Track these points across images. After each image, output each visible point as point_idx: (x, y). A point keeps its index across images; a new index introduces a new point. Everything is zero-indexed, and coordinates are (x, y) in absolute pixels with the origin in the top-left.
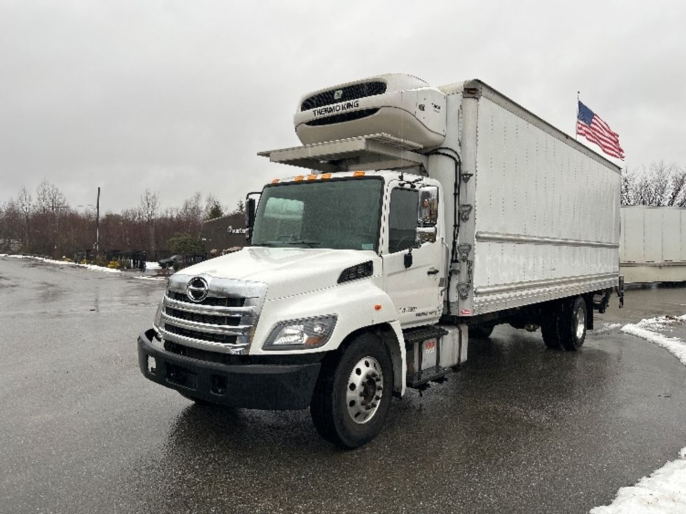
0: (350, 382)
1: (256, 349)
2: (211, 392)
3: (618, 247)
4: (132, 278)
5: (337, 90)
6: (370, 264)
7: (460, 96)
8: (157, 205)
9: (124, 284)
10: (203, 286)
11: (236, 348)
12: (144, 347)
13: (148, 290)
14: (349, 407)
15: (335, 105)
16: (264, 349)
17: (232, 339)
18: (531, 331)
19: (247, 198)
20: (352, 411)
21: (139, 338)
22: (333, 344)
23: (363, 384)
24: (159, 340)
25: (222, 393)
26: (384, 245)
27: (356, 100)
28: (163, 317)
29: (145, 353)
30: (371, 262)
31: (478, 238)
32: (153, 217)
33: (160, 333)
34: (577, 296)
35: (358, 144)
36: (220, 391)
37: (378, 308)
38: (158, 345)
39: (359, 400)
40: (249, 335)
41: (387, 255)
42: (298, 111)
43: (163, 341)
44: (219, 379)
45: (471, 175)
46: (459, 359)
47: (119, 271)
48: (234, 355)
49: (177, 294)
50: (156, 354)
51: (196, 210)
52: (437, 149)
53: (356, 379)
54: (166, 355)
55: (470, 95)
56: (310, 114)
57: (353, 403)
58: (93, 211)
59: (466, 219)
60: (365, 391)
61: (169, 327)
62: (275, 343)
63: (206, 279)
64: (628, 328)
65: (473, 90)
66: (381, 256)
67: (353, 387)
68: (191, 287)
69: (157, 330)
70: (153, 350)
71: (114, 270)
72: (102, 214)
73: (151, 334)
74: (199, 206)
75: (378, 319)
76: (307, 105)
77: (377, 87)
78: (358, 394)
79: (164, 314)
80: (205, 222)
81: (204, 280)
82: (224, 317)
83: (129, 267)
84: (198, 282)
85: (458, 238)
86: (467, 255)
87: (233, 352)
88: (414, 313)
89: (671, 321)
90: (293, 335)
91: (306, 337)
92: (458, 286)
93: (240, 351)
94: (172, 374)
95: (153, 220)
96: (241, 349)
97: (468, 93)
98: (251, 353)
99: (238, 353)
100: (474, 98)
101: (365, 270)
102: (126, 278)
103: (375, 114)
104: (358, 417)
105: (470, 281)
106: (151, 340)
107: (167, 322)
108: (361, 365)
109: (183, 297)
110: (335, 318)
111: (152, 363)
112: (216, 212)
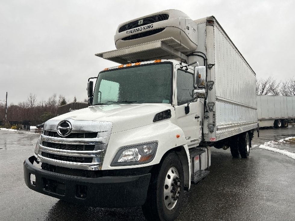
0: (165, 184)
1: (107, 166)
2: (76, 197)
3: (257, 109)
4: (23, 133)
5: (140, 20)
6: (169, 112)
7: (204, 25)
8: (35, 100)
9: (19, 136)
10: (68, 126)
11: (91, 165)
12: (28, 168)
13: (31, 138)
14: (165, 200)
15: (139, 27)
16: (111, 165)
17: (90, 160)
18: (225, 149)
19: (89, 81)
20: (166, 202)
21: (25, 162)
22: (156, 160)
23: (172, 185)
24: (38, 162)
25: (83, 197)
26: (175, 101)
27: (152, 24)
28: (40, 148)
29: (28, 172)
30: (170, 110)
31: (217, 99)
32: (33, 106)
33: (38, 158)
34: (246, 132)
35: (157, 44)
36: (82, 196)
37: (178, 137)
38: (38, 166)
39: (171, 195)
40: (101, 157)
41: (177, 107)
42: (116, 33)
43: (41, 164)
44: (81, 188)
45: (213, 65)
46: (208, 165)
47: (16, 130)
48: (90, 171)
49: (50, 132)
50: (36, 172)
51: (54, 102)
52: (193, 53)
53: (169, 182)
54: (43, 172)
55: (209, 24)
56: (125, 34)
57: (167, 197)
58: (4, 103)
59: (211, 88)
60: (174, 189)
61: (44, 154)
62: (119, 161)
63: (70, 121)
64: (261, 146)
65: (211, 21)
66: (174, 107)
67: (167, 187)
68: (60, 127)
69: (36, 156)
70: (33, 169)
71: (14, 130)
72: (9, 105)
73: (32, 159)
74: (56, 100)
75: (178, 143)
76: (122, 29)
77: (164, 16)
78: (170, 191)
79: (41, 146)
80: (59, 107)
81: (69, 122)
82: (83, 145)
83: (21, 129)
84: (64, 124)
85: (207, 99)
86: (213, 108)
87: (90, 168)
88: (190, 140)
89: (276, 143)
90: (128, 156)
91: (140, 156)
92: (209, 125)
93: (95, 168)
94: (47, 185)
95: (33, 107)
96: (96, 166)
97: (209, 23)
98: (103, 168)
99: (94, 169)
100: (212, 25)
101: (166, 115)
102: (19, 133)
103: (163, 31)
104: (169, 206)
105: (214, 122)
106: (32, 163)
107: (44, 151)
108: (170, 173)
109: (55, 134)
110: (156, 143)
111: (33, 178)
112: (64, 102)
